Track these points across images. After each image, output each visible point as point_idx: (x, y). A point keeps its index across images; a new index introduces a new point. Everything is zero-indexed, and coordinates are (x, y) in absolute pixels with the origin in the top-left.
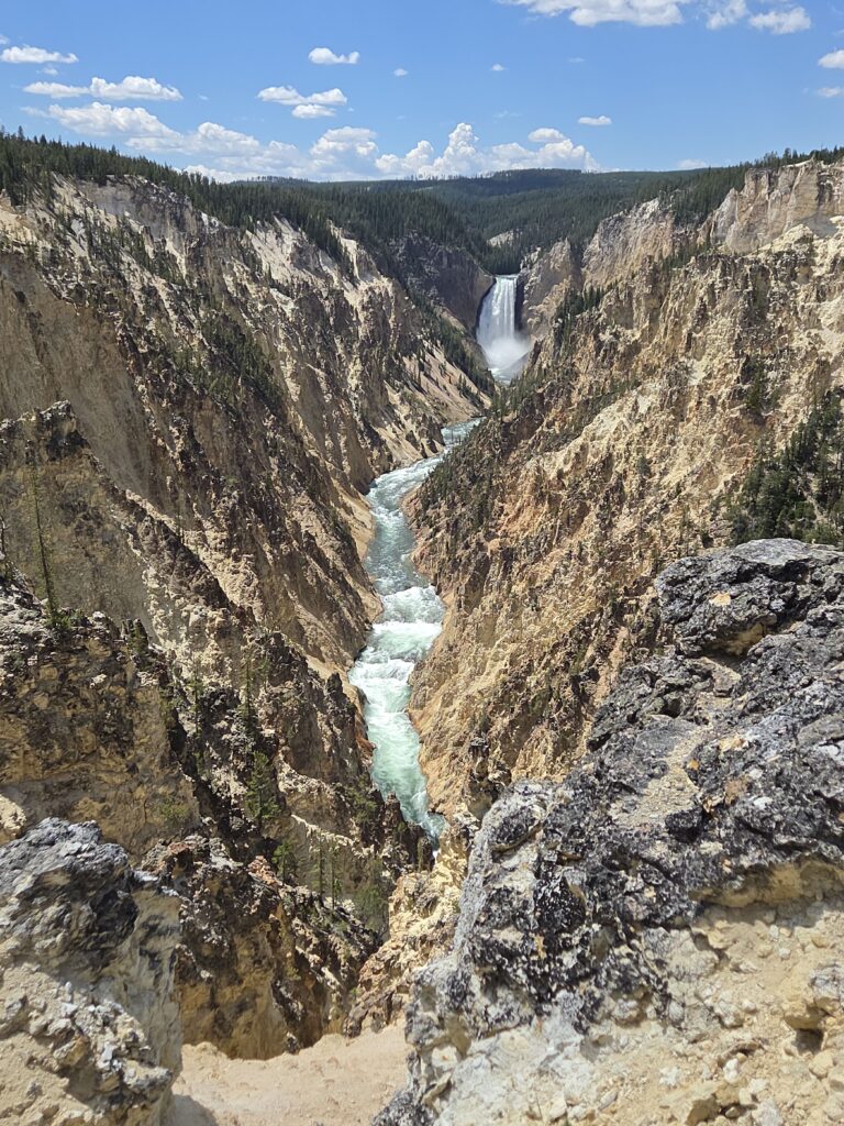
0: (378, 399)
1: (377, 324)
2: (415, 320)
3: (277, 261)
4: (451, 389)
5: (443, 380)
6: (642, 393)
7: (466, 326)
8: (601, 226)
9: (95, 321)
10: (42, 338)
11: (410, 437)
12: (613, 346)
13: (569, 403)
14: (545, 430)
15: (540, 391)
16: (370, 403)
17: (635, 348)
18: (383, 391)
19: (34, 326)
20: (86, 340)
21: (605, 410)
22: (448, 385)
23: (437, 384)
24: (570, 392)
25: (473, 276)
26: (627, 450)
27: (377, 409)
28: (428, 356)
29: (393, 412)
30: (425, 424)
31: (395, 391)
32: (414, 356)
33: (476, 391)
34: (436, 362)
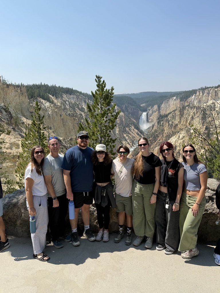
0: (122, 136)
1: (121, 121)
2: (128, 121)
5: (134, 132)
6: (180, 134)
7: (137, 122)
8: (164, 102)
9: (73, 120)
10: (64, 123)
11: (128, 143)
12: (172, 125)
13: (163, 136)
14: (158, 141)
15: (157, 134)
16: (120, 136)
17: (177, 125)
18: (123, 134)
19: (63, 121)
20: (72, 124)
21: (173, 137)
22: (135, 133)
23: (133, 133)
24: (163, 134)
25: (138, 112)
26: (180, 145)
27: (122, 138)
28: (131, 127)
29: (125, 138)
30: (131, 140)
31: (125, 134)
32: (128, 127)
33: (140, 134)
34: (132, 129)
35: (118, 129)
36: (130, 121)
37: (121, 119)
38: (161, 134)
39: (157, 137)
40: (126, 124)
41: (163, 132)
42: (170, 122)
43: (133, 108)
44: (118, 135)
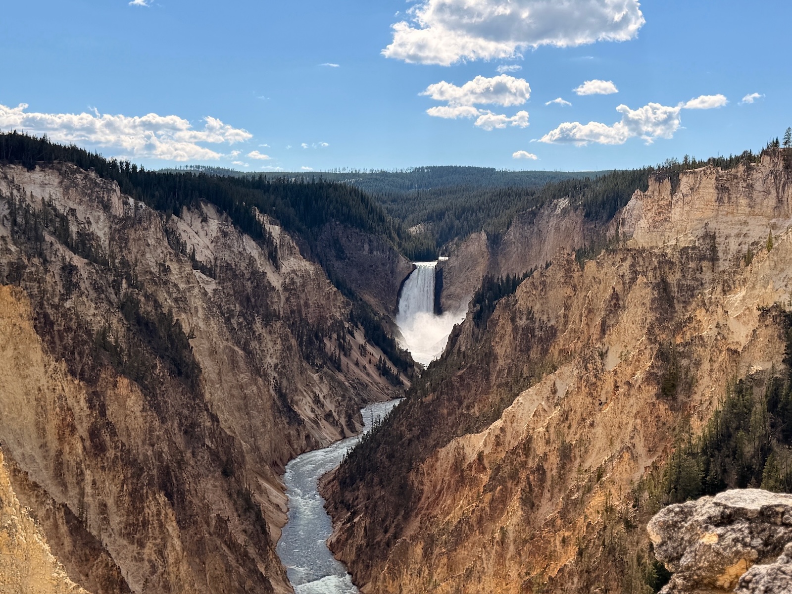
3: (202, 243)
4: (371, 370)
5: (363, 360)
6: (559, 377)
7: (385, 308)
8: (515, 220)
14: (465, 412)
24: (489, 374)
25: (393, 262)
28: (348, 337)
29: (312, 392)
30: (345, 403)
31: (314, 371)
32: (335, 336)
33: (395, 372)
34: (356, 343)
35: (279, 347)
36: (348, 304)
37: (303, 296)
38: (482, 373)
39: (458, 390)
40: (327, 319)
41: (488, 366)
42: (521, 319)
43: (370, 241)
44: (276, 375)
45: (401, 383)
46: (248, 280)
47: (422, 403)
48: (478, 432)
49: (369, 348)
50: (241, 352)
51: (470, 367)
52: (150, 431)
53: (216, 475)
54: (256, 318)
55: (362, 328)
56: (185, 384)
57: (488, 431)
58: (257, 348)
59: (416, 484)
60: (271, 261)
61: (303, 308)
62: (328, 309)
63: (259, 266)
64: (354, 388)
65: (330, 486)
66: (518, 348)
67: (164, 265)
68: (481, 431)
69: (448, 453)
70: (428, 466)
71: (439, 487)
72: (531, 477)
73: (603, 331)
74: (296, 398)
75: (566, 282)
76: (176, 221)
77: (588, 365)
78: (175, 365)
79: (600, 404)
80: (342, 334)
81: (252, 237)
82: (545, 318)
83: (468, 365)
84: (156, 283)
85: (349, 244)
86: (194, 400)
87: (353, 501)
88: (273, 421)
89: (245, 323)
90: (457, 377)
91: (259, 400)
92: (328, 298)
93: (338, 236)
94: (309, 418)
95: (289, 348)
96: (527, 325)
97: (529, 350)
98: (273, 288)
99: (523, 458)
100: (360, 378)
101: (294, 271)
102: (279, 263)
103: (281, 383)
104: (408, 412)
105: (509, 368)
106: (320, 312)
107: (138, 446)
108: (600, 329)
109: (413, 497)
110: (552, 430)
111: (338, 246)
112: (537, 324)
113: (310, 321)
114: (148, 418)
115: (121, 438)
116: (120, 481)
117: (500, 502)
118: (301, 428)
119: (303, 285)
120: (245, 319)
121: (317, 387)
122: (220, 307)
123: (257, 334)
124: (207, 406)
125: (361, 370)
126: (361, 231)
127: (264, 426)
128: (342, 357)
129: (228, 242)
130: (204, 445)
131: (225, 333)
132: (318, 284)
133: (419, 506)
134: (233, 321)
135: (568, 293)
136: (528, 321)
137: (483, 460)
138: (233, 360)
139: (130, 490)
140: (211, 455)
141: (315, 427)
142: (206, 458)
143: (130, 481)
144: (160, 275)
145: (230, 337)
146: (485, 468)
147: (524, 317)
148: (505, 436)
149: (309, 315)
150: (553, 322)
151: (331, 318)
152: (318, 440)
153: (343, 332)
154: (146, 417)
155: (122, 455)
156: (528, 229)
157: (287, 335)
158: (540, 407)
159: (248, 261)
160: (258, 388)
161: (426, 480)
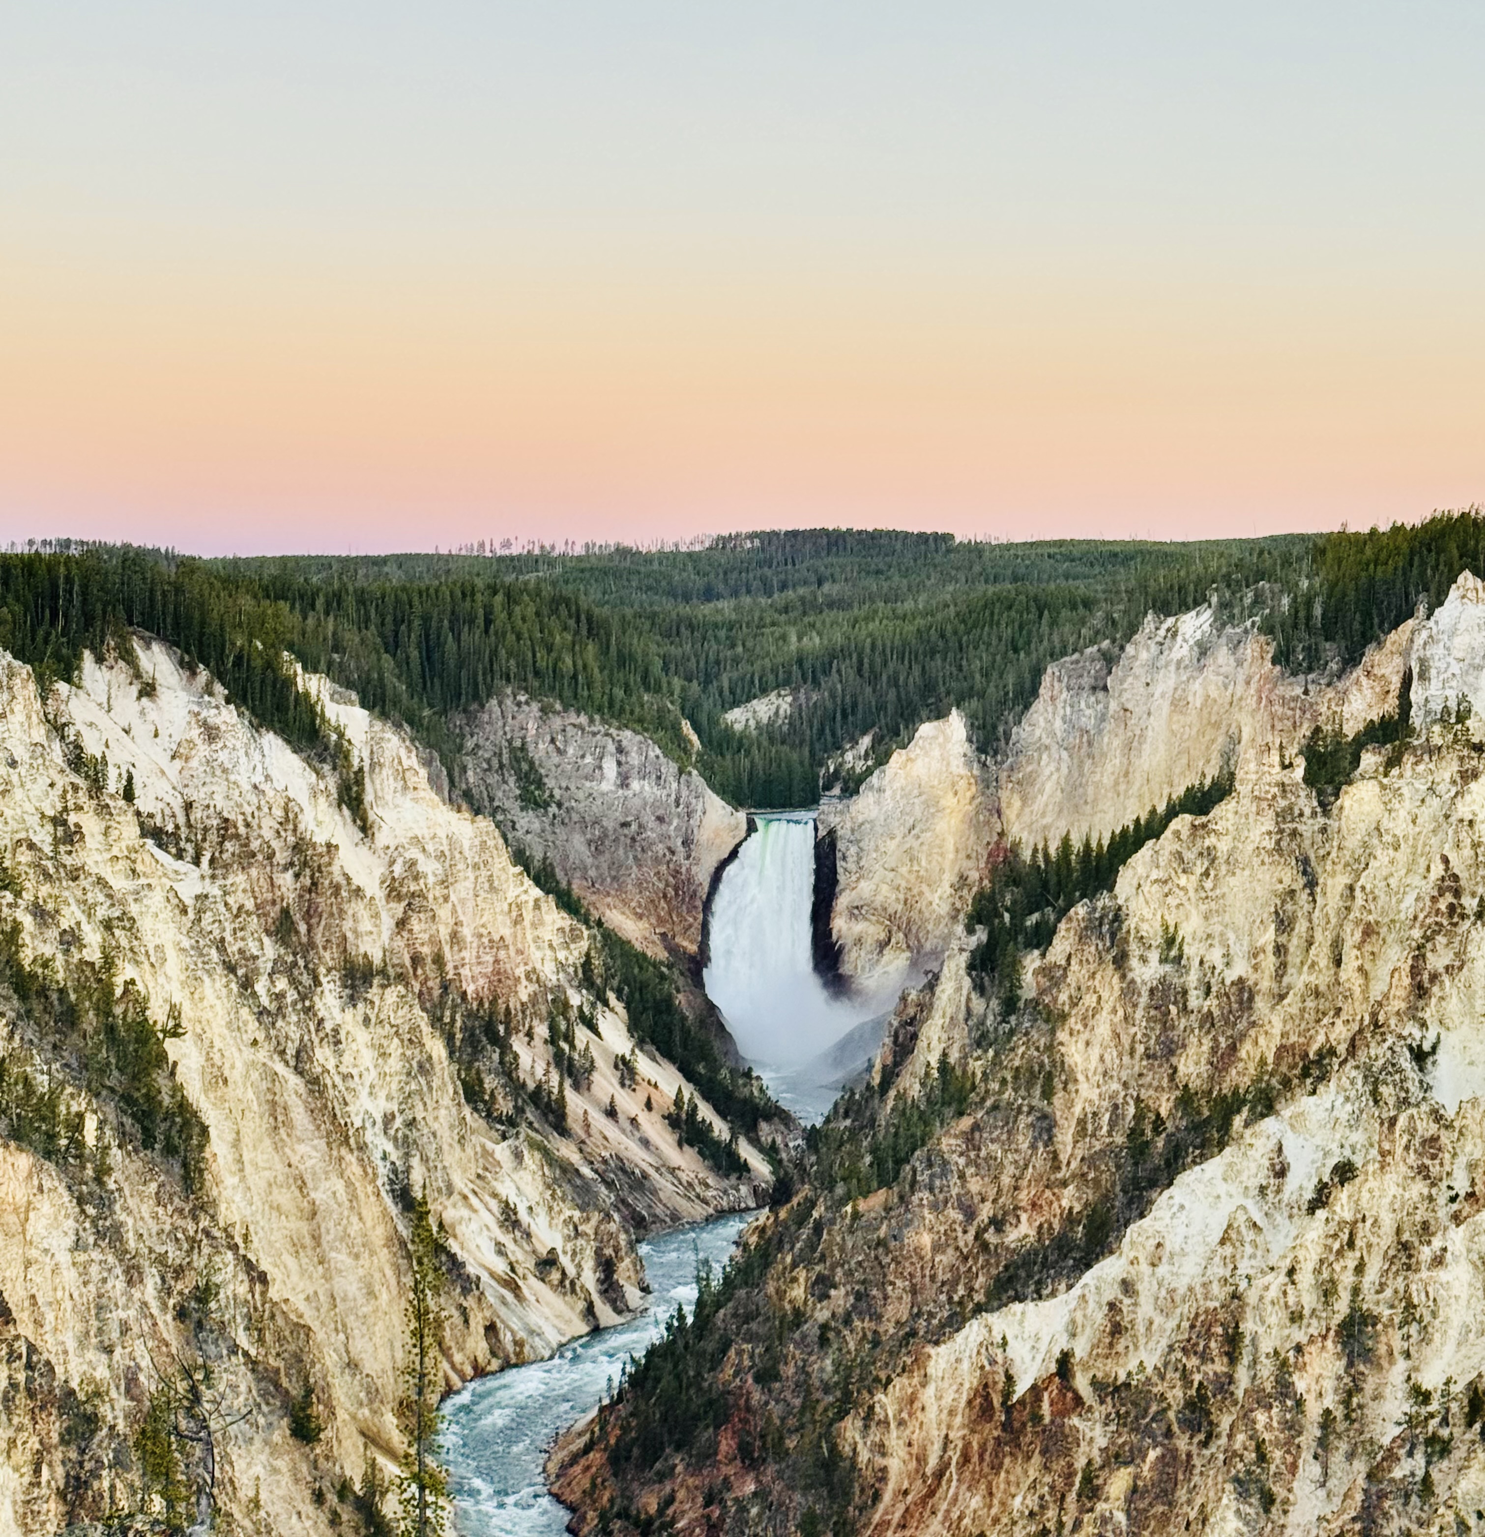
3: (143, 762)
4: (654, 1128)
5: (632, 1101)
6: (1293, 1123)
8: (1046, 679)
11: (548, 1269)
12: (1172, 994)
17: (1241, 998)
21: (1188, 1177)
22: (643, 1118)
24: (1053, 1126)
28: (582, 1034)
29: (495, 1195)
30: (587, 1228)
31: (496, 1135)
32: (542, 1030)
33: (726, 1136)
34: (605, 1051)
35: (394, 1064)
36: (575, 938)
37: (443, 913)
38: (1032, 1125)
39: (962, 1176)
40: (518, 980)
41: (1050, 1103)
42: (1144, 960)
43: (620, 750)
44: (389, 1147)
45: (741, 1169)
46: (286, 869)
47: (856, 1215)
48: (1040, 1298)
49: (644, 1065)
50: (294, 1082)
51: (995, 1107)
52: (100, 1308)
53: (277, 1437)
54: (324, 980)
55: (619, 1007)
56: (167, 1172)
57: (1076, 1291)
58: (330, 1066)
59: (864, 1456)
60: (346, 811)
61: (446, 949)
62: (520, 952)
63: (312, 826)
64: (610, 1185)
65: (577, 1469)
66: (1140, 1049)
67: (64, 823)
68: (1053, 1294)
69: (958, 1360)
70: (900, 1400)
71: (933, 1462)
72: (1261, 1417)
73: (1420, 991)
74: (449, 1215)
75: (1278, 849)
76: (64, 697)
77: (1383, 1089)
78: (134, 1116)
79: (1453, 1199)
80: (563, 1026)
81: (288, 742)
82: (1215, 957)
83: (988, 1103)
84: (47, 876)
85: (556, 759)
86: (195, 1219)
87: (661, 1511)
88: (393, 1281)
89: (291, 996)
90: (956, 1136)
91: (354, 1219)
92: (518, 921)
93: (523, 738)
94: (492, 1274)
95: (425, 1068)
96: (1163, 980)
97: (1172, 1052)
98: (358, 892)
99: (1220, 1366)
100: (624, 1154)
101: (416, 840)
102: (371, 816)
103: (408, 1170)
104: (812, 1246)
105: (1116, 1106)
106: (497, 961)
107: (66, 1352)
108: (1407, 981)
109: (857, 1490)
110: (1305, 1278)
111: (525, 766)
112: (1192, 979)
113: (470, 989)
114: (94, 1269)
115: (21, 1330)
116: (28, 1456)
117: (1157, 1497)
118: (470, 1302)
119: (444, 883)
120: (294, 982)
121: (508, 1183)
122: (221, 945)
123: (328, 1026)
124: (232, 1238)
125: (623, 1131)
126: (592, 721)
127: (371, 1294)
128: (570, 1095)
129: (223, 756)
130: (234, 1349)
131: (246, 1023)
132: (490, 879)
133: (876, 1518)
134: (261, 987)
135: (1287, 881)
136: (1168, 968)
137: (1074, 1377)
138: (273, 1104)
139: (61, 1484)
140: (259, 1380)
141: (509, 1296)
142: (243, 1388)
143: (58, 1456)
144: (56, 852)
145: (261, 1036)
146: (1078, 1400)
147: (1154, 956)
148: (1135, 1304)
149: (465, 972)
150: (1240, 969)
151: (528, 978)
152: (522, 1334)
153: (567, 1020)
154: (86, 1265)
155: (29, 1380)
156: (1088, 707)
157: (415, 1029)
158: (1241, 1218)
159: (278, 813)
160: (349, 1184)
161: (894, 1440)
